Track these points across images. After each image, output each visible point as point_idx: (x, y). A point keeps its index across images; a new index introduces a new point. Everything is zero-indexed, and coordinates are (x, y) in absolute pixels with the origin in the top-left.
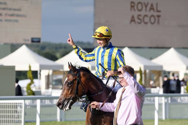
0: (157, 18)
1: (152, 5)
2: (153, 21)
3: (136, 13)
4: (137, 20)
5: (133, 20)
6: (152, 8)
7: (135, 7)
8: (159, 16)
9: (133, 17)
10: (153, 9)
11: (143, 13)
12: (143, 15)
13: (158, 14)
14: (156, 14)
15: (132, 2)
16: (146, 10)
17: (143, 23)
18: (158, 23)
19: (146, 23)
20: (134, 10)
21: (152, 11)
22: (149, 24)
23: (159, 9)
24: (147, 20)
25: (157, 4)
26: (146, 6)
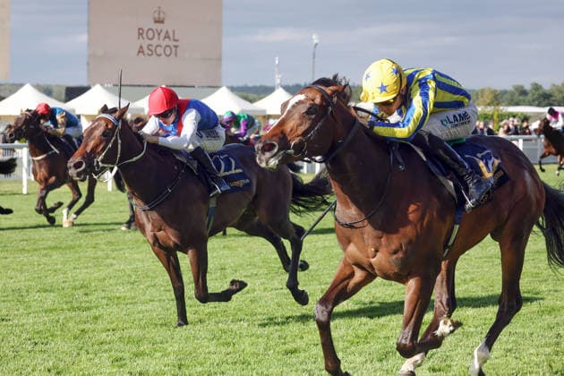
0: (173, 49)
1: (167, 32)
2: (168, 53)
3: (145, 43)
4: (146, 51)
5: (141, 51)
6: (167, 36)
7: (144, 35)
8: (176, 47)
9: (141, 47)
10: (169, 37)
11: (155, 42)
12: (155, 45)
13: (175, 43)
14: (172, 43)
15: (139, 29)
16: (159, 39)
17: (155, 55)
18: (176, 54)
19: (159, 55)
20: (143, 38)
21: (167, 40)
22: (163, 56)
23: (176, 38)
24: (160, 50)
25: (174, 32)
26: (159, 34)
